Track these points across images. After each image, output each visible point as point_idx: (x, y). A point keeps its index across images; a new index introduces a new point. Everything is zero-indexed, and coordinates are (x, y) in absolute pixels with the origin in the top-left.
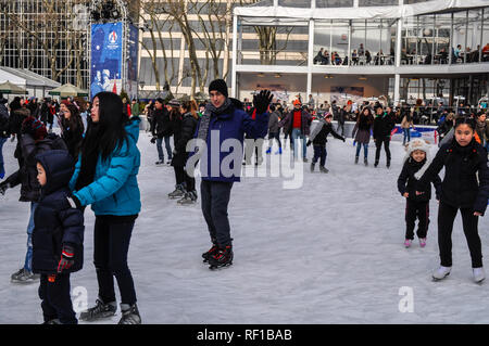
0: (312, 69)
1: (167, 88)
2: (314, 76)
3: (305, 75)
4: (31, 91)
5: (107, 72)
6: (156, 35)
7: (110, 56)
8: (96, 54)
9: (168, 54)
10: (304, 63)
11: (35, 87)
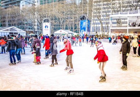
0: (128, 28)
1: (97, 33)
2: (129, 29)
3: (127, 29)
4: (69, 34)
5: (83, 30)
6: (95, 22)
7: (84, 27)
8: (81, 27)
9: (97, 25)
10: (126, 27)
11: (70, 33)
